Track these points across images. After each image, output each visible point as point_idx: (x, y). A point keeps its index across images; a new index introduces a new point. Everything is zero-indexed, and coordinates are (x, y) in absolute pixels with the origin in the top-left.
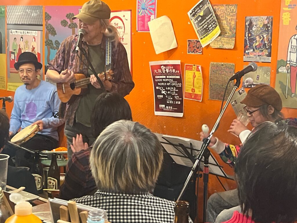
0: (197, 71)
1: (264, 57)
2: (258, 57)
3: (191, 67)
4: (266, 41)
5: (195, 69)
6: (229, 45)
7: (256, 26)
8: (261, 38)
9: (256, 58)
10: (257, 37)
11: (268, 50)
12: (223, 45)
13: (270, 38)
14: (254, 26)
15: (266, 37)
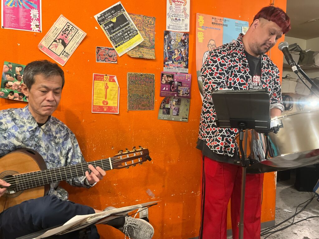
0: (110, 81)
1: (182, 68)
2: (177, 69)
3: (102, 77)
4: (183, 54)
5: (108, 79)
6: (150, 56)
7: (174, 40)
8: (179, 51)
9: (175, 69)
10: (176, 50)
11: (185, 62)
12: (143, 55)
14: (173, 40)
15: (184, 51)
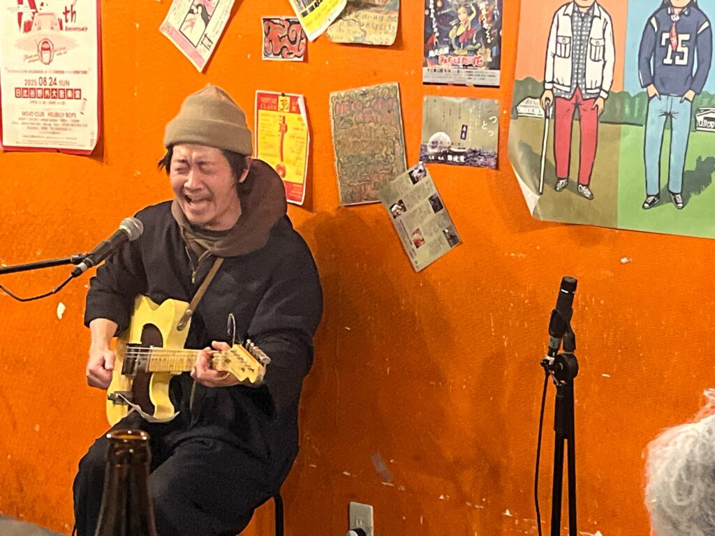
0: (291, 112)
1: (479, 69)
2: (463, 72)
3: (275, 101)
4: (484, 22)
5: (286, 106)
6: (383, 34)
8: (472, 12)
9: (458, 72)
11: (491, 49)
12: (365, 35)
13: (497, 12)
15: (487, 10)
